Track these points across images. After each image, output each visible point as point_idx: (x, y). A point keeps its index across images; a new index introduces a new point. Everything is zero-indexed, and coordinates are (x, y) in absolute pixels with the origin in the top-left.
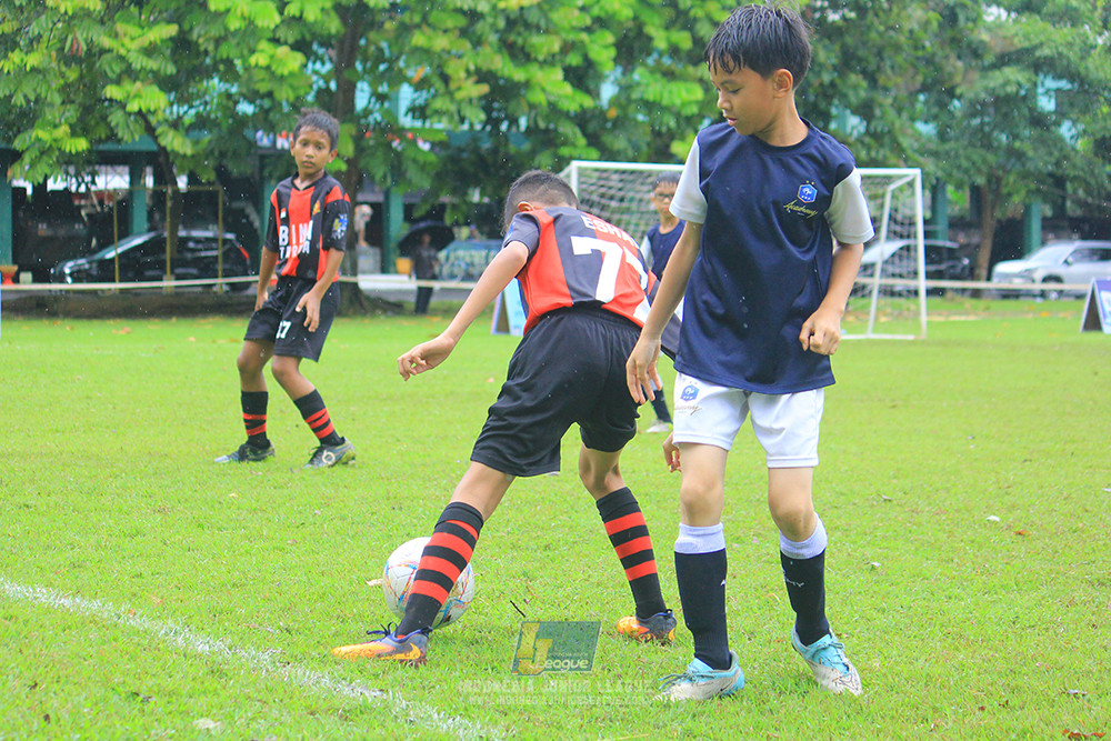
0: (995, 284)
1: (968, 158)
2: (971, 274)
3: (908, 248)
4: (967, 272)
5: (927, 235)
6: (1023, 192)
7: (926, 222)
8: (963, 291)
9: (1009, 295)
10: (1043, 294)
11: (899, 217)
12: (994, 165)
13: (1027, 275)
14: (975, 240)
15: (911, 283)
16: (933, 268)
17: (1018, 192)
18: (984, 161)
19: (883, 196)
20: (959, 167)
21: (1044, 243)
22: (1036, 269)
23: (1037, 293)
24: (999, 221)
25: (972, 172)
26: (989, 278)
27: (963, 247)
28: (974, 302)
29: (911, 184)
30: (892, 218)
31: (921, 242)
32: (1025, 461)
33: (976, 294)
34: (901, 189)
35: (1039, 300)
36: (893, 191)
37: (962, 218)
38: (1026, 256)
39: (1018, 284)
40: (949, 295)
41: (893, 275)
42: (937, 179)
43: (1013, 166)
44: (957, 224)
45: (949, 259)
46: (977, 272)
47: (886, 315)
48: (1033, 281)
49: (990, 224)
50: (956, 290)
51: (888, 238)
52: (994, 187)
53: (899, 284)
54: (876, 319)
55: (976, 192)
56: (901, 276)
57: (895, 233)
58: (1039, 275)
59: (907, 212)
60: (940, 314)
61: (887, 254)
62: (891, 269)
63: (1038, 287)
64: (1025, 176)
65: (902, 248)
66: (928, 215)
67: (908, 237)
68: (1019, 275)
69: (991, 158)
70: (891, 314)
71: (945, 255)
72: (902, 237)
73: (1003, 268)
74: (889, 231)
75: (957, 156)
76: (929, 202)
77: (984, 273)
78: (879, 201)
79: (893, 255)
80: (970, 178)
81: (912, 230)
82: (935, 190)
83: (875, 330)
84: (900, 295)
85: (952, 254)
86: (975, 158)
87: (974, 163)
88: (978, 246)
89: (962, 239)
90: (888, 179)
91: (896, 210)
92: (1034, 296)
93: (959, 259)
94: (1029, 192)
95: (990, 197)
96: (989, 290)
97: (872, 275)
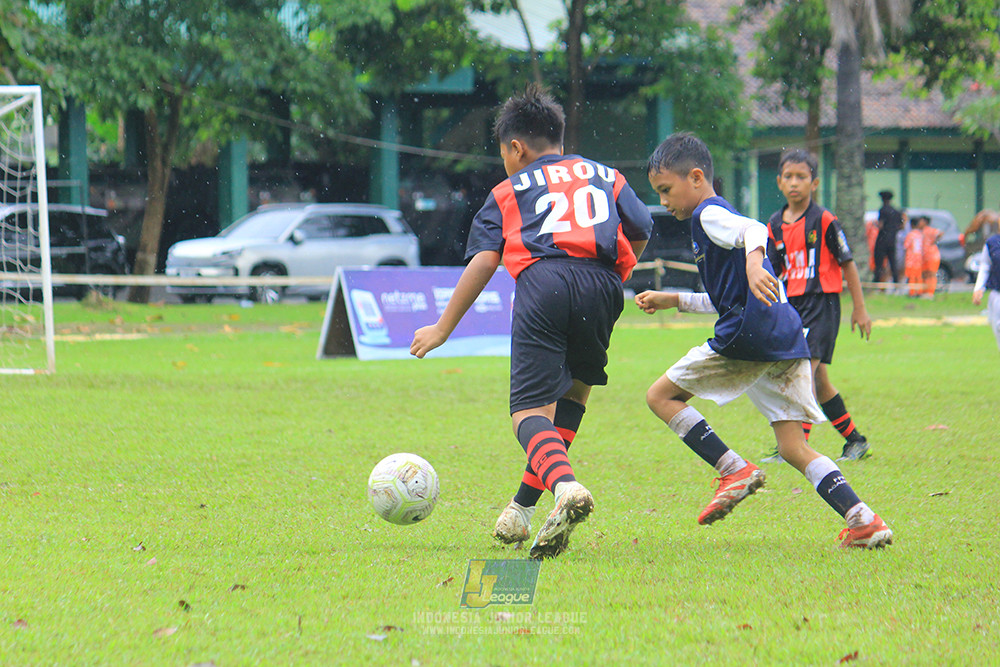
0: (170, 279)
1: (123, 64)
2: (129, 261)
3: (22, 216)
4: (121, 258)
6: (216, 123)
8: (117, 288)
9: (194, 296)
10: (253, 295)
12: (167, 76)
13: (227, 262)
14: (135, 203)
15: (28, 279)
16: (64, 251)
17: (207, 122)
18: (151, 68)
21: (253, 208)
22: (240, 252)
23: (243, 291)
24: (176, 170)
25: (129, 88)
26: (161, 269)
27: (113, 214)
28: (135, 309)
31: (44, 207)
32: (236, 587)
33: (140, 295)
35: (246, 304)
37: (113, 165)
38: (223, 232)
39: (211, 277)
40: (93, 296)
42: (69, 99)
43: (199, 77)
44: (104, 176)
45: (92, 237)
46: (140, 256)
48: (236, 272)
49: (161, 174)
50: (104, 289)
52: (167, 110)
53: (7, 280)
55: (136, 121)
56: (12, 268)
58: (245, 263)
59: (20, 158)
60: (78, 331)
63: (245, 281)
64: (222, 93)
67: (23, 199)
68: (212, 263)
69: (163, 64)
71: (85, 230)
73: (183, 250)
75: (104, 60)
76: (54, 139)
77: (152, 259)
80: (126, 98)
81: (28, 187)
82: (66, 120)
84: (10, 298)
85: (96, 228)
86: (135, 63)
87: (133, 73)
88: (140, 214)
89: (113, 200)
92: (239, 297)
93: (110, 236)
94: (228, 122)
95: (160, 130)
96: (162, 288)
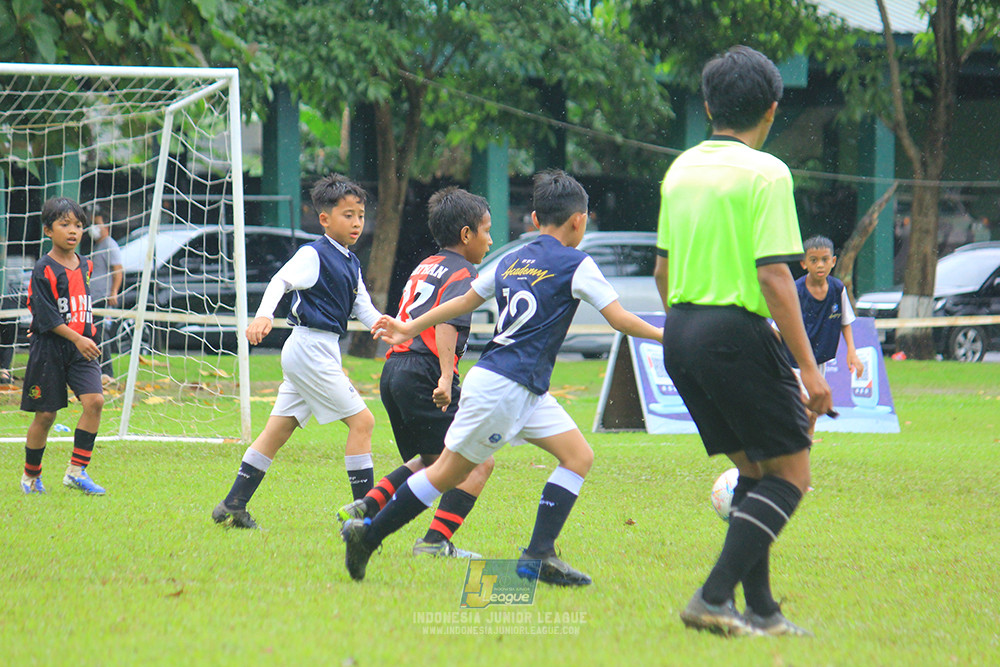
3: (212, 239)
5: (253, 214)
6: (471, 123)
7: (251, 184)
11: (192, 172)
12: (406, 59)
15: (218, 322)
17: (459, 122)
18: (386, 48)
19: (156, 127)
20: (328, 61)
21: (514, 235)
24: (414, 184)
25: (357, 73)
29: (219, 100)
30: (176, 176)
31: (240, 229)
33: (365, 346)
34: (197, 112)
36: (177, 114)
41: (179, 303)
42: (279, 89)
43: (448, 61)
47: (159, 390)
49: (396, 189)
51: (166, 220)
52: (406, 108)
53: (191, 322)
54: (139, 399)
55: (365, 118)
56: (197, 306)
57: (182, 205)
59: (212, 163)
61: (164, 255)
62: (173, 288)
65: (196, 243)
66: (257, 170)
67: (213, 218)
69: (401, 43)
70: (172, 389)
72: (197, 219)
74: (167, 204)
75: (324, 37)
76: (258, 141)
77: (382, 300)
78: (148, 136)
79: (179, 255)
80: (353, 87)
81: (223, 201)
83: (135, 424)
84: (194, 346)
90: (169, 89)
91: (184, 158)
94: (486, 121)
95: (396, 130)
97: (130, 304)
